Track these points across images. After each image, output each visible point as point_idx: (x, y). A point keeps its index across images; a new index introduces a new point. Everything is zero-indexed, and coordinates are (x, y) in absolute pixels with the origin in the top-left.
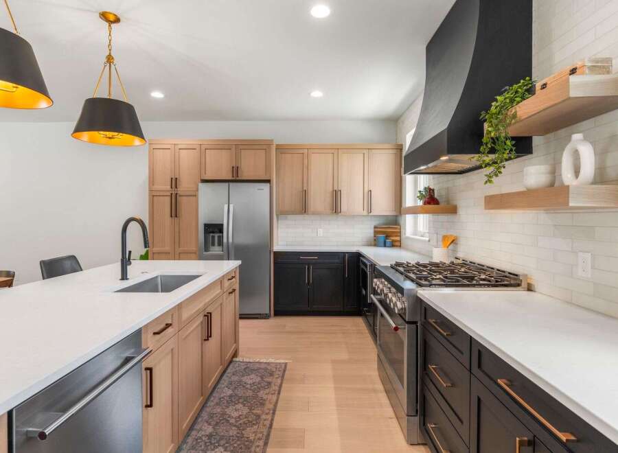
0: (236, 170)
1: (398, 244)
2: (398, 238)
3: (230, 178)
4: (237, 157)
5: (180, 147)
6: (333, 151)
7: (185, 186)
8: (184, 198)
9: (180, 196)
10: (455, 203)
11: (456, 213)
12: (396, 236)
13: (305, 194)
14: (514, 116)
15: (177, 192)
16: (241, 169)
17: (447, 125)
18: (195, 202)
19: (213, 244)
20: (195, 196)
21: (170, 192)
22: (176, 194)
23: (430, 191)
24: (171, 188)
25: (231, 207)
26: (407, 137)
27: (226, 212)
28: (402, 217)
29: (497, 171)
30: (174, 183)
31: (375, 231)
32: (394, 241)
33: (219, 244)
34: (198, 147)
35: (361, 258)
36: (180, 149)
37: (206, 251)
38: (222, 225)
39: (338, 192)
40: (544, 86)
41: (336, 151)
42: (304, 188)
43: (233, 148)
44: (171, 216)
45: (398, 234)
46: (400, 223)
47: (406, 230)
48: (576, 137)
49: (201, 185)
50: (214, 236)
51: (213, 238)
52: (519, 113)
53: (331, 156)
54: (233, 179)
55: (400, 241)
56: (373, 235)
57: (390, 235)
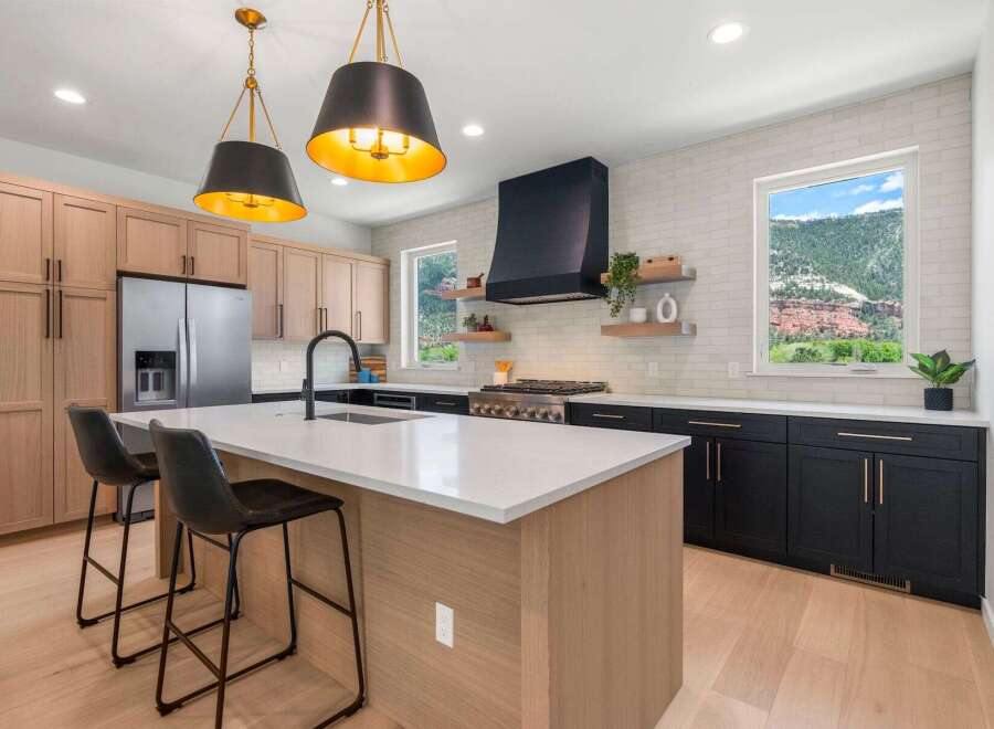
0: (188, 262)
1: (383, 378)
2: (382, 372)
3: (178, 274)
4: (191, 241)
5: (69, 200)
6: (316, 255)
7: (84, 273)
8: (76, 301)
9: (68, 296)
10: (507, 329)
11: (510, 340)
12: (381, 369)
13: (280, 310)
14: (636, 276)
15: (62, 289)
16: (198, 261)
17: (579, 270)
18: (103, 310)
19: (145, 388)
20: (105, 299)
21: (44, 287)
22: (61, 292)
23: (486, 318)
24: (48, 279)
25: (192, 323)
26: (403, 254)
27: (182, 331)
28: (391, 346)
29: (617, 309)
30: (54, 269)
31: (351, 365)
32: (379, 375)
33: (157, 387)
34: (110, 210)
35: (376, 395)
36: (66, 205)
37: (137, 400)
38: (174, 353)
39: (324, 313)
40: (650, 261)
41: (320, 256)
42: (279, 302)
43: (183, 225)
44: (48, 336)
45: (383, 367)
46: (383, 353)
47: (400, 361)
48: (667, 295)
49: (126, 281)
50: (147, 375)
51: (145, 377)
52: (640, 275)
53: (313, 261)
54: (185, 276)
55: (385, 375)
56: (348, 369)
57: (373, 368)
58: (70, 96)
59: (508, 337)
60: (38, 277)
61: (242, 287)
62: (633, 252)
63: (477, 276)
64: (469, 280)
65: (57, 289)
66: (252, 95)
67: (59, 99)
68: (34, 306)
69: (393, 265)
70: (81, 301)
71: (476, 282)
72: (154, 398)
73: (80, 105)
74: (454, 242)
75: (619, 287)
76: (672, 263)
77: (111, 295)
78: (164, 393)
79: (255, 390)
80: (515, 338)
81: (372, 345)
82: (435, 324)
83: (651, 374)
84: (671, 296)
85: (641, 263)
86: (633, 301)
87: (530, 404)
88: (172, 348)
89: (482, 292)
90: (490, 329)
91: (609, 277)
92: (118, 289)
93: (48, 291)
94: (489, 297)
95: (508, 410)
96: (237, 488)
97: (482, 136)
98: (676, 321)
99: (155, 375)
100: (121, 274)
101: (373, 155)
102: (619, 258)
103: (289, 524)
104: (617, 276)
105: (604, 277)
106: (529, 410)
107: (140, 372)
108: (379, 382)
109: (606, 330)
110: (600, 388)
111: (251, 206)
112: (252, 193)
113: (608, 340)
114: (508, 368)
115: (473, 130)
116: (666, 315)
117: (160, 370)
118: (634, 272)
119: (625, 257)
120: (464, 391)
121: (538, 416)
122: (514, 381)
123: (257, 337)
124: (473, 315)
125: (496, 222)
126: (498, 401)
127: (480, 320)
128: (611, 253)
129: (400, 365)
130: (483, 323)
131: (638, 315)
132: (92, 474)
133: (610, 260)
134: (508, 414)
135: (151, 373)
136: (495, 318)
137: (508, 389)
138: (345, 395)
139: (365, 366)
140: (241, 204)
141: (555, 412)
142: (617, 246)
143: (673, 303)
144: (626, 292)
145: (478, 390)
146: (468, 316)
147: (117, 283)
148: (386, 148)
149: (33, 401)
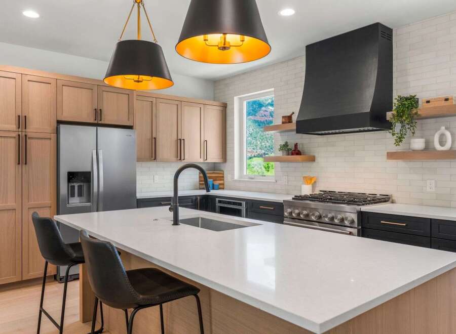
0: (98, 113)
1: (221, 186)
2: (221, 182)
3: (92, 121)
4: (100, 98)
5: (30, 78)
6: (177, 102)
7: (39, 123)
8: (34, 141)
9: (29, 138)
10: (312, 154)
11: (314, 161)
12: (221, 180)
13: (154, 141)
14: (416, 113)
15: (27, 133)
16: (104, 113)
17: (369, 110)
18: (49, 145)
19: (73, 195)
20: (50, 139)
21: (17, 133)
22: (26, 135)
23: (296, 145)
24: (19, 128)
25: (100, 152)
26: (236, 99)
27: (95, 157)
28: (228, 164)
29: (400, 140)
30: (22, 121)
31: (200, 177)
32: (220, 184)
33: (80, 195)
34: (53, 82)
35: (217, 199)
36: (28, 81)
37: (68, 203)
38: (90, 172)
39: (182, 141)
40: (428, 102)
41: (180, 103)
42: (154, 136)
43: (95, 88)
44: (19, 164)
45: (222, 178)
46: (222, 169)
47: (233, 175)
48: (443, 128)
49: (62, 127)
50: (74, 186)
51: (73, 187)
52: (419, 113)
53: (176, 107)
54: (96, 122)
55: (223, 184)
56: (198, 180)
57: (215, 179)
58: (31, 14)
59: (312, 159)
60: (13, 127)
61: (130, 127)
62: (413, 95)
63: (289, 115)
64: (283, 117)
65: (24, 134)
66: (139, 7)
67: (25, 16)
68: (11, 144)
69: (229, 107)
70: (36, 140)
71: (288, 119)
72: (78, 201)
73: (37, 19)
74: (273, 89)
75: (402, 122)
76: (448, 103)
77: (54, 136)
78: (84, 199)
79: (139, 195)
80: (318, 159)
81: (214, 163)
82: (256, 140)
83: (428, 189)
84: (447, 129)
85: (420, 102)
86: (413, 133)
87: (330, 211)
88: (88, 169)
89: (293, 126)
90: (298, 153)
91: (393, 115)
92: (57, 132)
93: (19, 135)
94: (299, 131)
95: (313, 215)
96: (130, 274)
97: (294, 15)
98: (451, 148)
99: (78, 186)
100: (59, 122)
101: (219, 48)
102: (401, 99)
103: (164, 305)
104: (399, 115)
105: (389, 115)
106: (330, 215)
107: (70, 185)
108: (219, 189)
109: (391, 156)
110: (386, 199)
111: (138, 81)
112: (139, 75)
113: (393, 162)
114: (313, 181)
115: (287, 12)
116: (442, 143)
117: (82, 184)
118: (414, 111)
119: (407, 99)
120: (280, 198)
121: (336, 221)
122: (317, 192)
123: (140, 159)
124: (286, 143)
125: (304, 74)
126: (305, 208)
127: (292, 146)
128: (395, 95)
129: (234, 178)
130: (293, 148)
131: (418, 144)
132: (45, 258)
133: (395, 101)
134: (313, 218)
135: (76, 185)
136: (302, 144)
137: (313, 198)
138: (197, 199)
139: (210, 178)
140: (133, 80)
141: (349, 219)
142: (399, 90)
143: (448, 134)
144: (407, 126)
145: (289, 198)
146: (283, 143)
147: (57, 128)
148: (229, 43)
149: (11, 204)
